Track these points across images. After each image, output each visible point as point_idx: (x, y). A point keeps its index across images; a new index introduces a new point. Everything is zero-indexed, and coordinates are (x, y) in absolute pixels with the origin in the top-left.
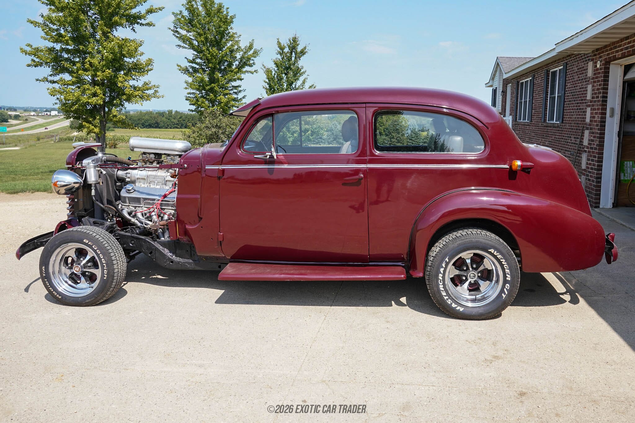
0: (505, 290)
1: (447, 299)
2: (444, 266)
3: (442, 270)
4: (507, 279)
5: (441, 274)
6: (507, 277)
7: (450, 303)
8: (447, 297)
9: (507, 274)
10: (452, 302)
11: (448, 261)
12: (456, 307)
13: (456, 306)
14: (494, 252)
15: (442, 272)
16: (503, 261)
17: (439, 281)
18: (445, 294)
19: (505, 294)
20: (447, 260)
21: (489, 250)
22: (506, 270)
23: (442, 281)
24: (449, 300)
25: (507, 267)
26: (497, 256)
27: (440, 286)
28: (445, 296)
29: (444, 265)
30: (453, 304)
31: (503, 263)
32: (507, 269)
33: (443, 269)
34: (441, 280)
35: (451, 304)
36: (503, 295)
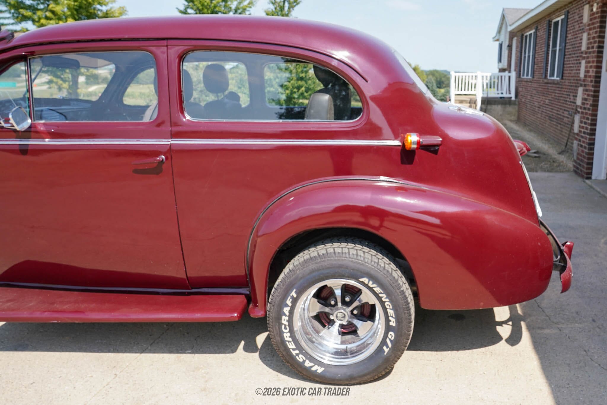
0: (388, 340)
1: (297, 355)
2: (290, 304)
3: (286, 310)
4: (391, 324)
5: (286, 315)
6: (390, 321)
7: (301, 360)
8: (297, 352)
9: (391, 316)
10: (305, 359)
11: (295, 296)
12: (312, 367)
13: (312, 364)
14: (368, 283)
15: (287, 314)
16: (382, 297)
17: (283, 326)
18: (294, 347)
19: (387, 347)
20: (294, 294)
21: (361, 280)
22: (389, 311)
23: (287, 327)
24: (301, 356)
25: (390, 306)
26: (374, 289)
27: (285, 335)
28: (294, 350)
29: (289, 302)
30: (307, 361)
31: (384, 299)
32: (390, 309)
33: (288, 309)
34: (285, 325)
35: (304, 361)
36: (385, 348)
